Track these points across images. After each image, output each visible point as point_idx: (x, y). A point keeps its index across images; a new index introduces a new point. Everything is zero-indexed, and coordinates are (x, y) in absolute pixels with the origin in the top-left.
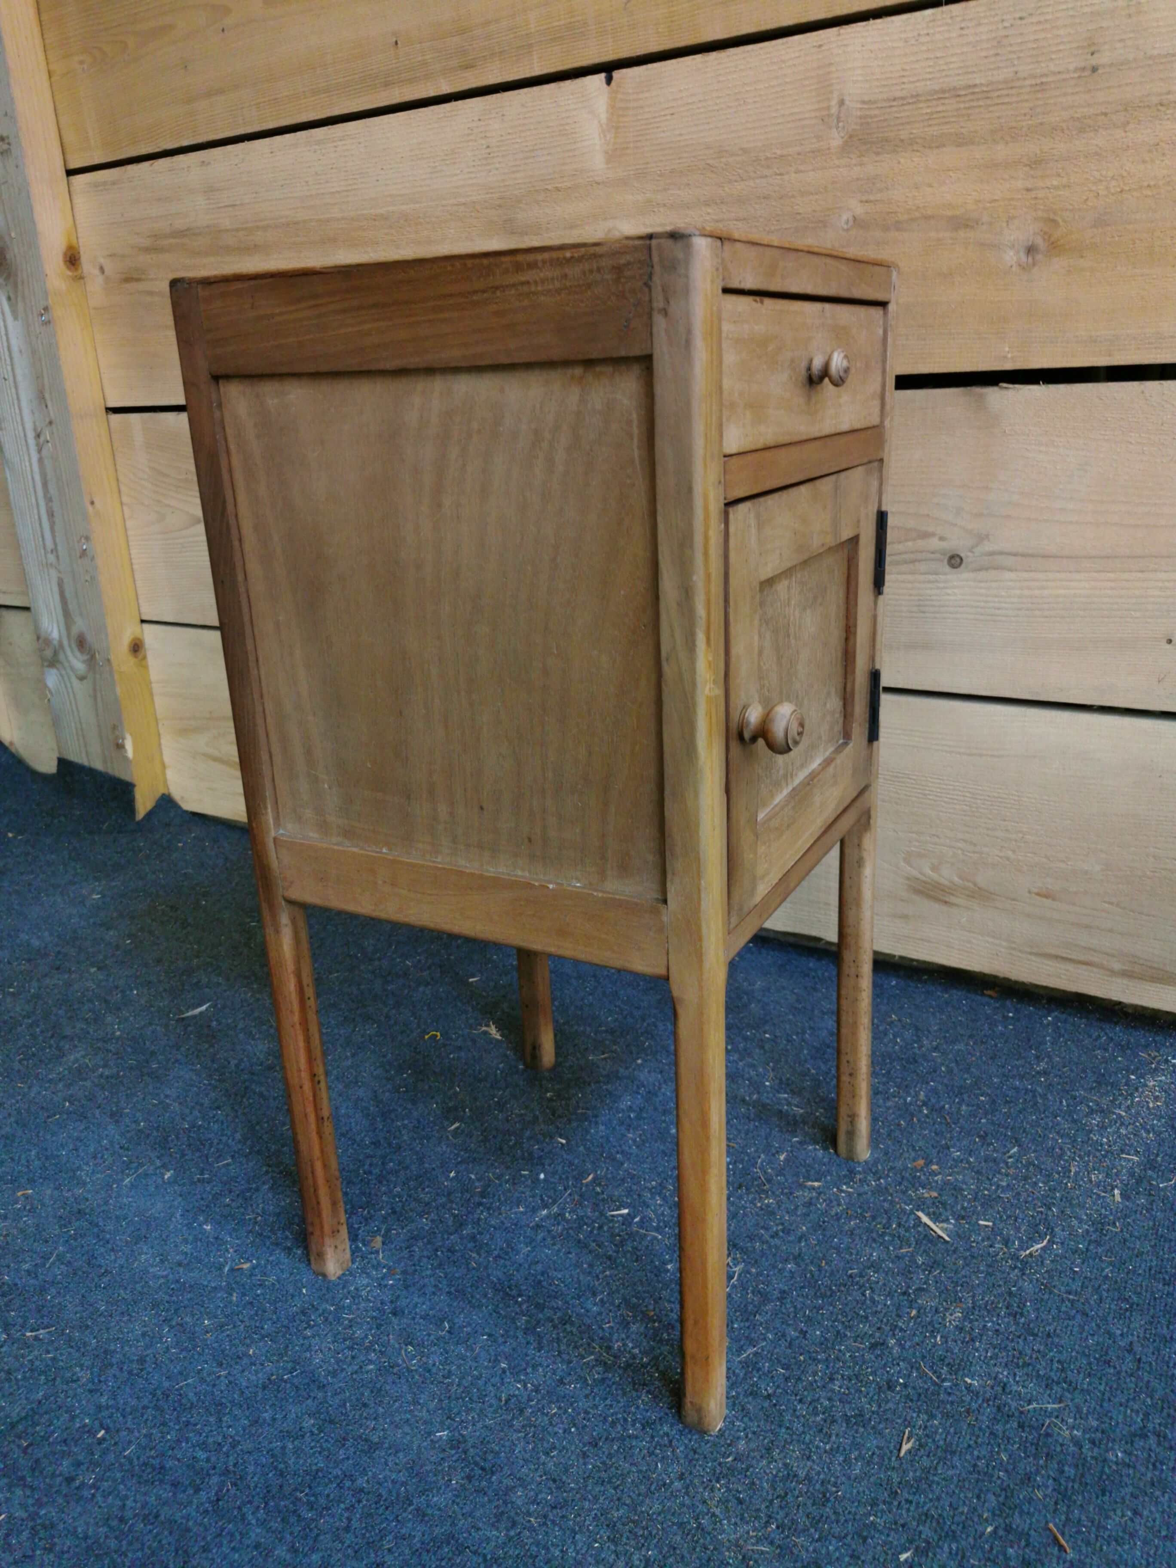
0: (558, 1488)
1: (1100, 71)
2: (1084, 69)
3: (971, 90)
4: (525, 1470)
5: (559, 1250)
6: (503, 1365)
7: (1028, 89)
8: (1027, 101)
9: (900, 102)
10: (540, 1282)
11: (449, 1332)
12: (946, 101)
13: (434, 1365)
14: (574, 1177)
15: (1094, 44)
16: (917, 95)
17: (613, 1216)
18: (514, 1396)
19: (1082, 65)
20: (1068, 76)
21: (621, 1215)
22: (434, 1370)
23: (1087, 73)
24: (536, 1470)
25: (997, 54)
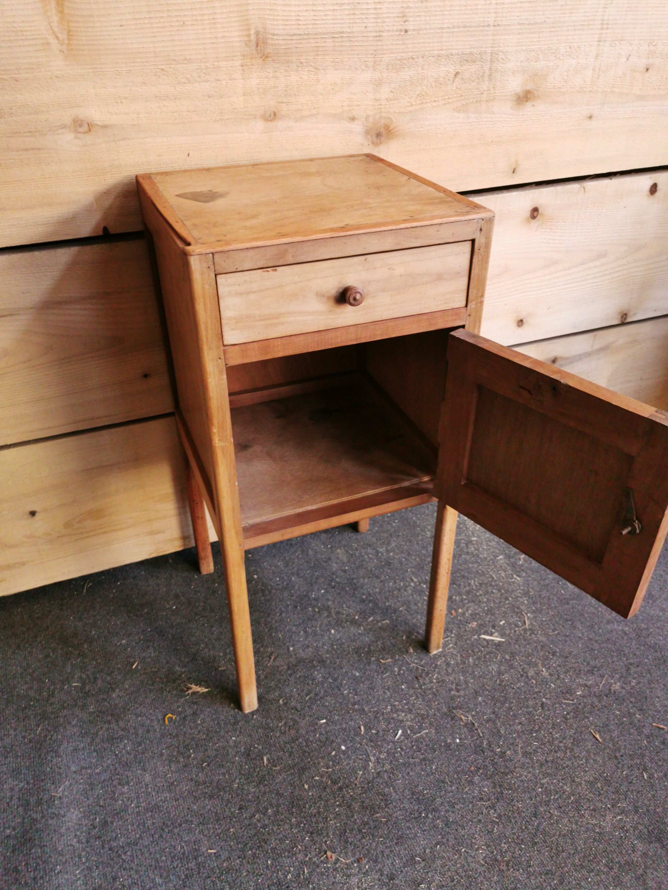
0: (552, 874)
1: (409, 33)
2: (401, 30)
3: (341, 35)
4: (533, 882)
5: (403, 777)
6: (463, 850)
7: (372, 39)
8: (373, 45)
9: (298, 38)
10: (418, 798)
11: (423, 860)
12: (327, 40)
13: (441, 881)
14: (355, 735)
15: (405, 16)
16: (308, 34)
17: (398, 739)
18: (485, 857)
19: (400, 28)
20: (393, 34)
21: (401, 735)
22: (443, 883)
23: (403, 33)
24: (536, 876)
25: (354, 14)
